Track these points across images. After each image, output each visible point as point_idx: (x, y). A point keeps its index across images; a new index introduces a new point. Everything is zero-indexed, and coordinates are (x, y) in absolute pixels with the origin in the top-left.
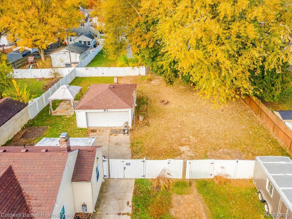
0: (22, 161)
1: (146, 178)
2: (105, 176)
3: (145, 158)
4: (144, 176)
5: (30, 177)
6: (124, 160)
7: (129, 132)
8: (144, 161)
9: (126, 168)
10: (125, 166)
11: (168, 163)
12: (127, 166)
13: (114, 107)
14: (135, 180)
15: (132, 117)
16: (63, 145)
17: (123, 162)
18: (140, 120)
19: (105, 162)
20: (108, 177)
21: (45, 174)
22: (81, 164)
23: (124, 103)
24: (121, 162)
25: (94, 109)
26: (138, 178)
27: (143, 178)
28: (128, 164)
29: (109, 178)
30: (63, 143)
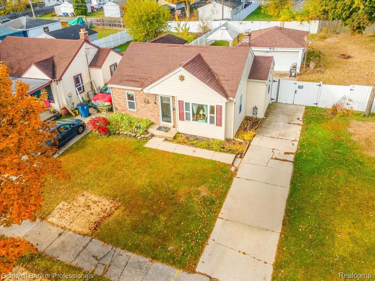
0: (209, 51)
1: (319, 107)
2: (272, 99)
3: (321, 82)
4: (317, 104)
5: (217, 62)
6: (297, 82)
7: (296, 76)
8: (320, 85)
9: (297, 92)
10: (297, 89)
11: (351, 90)
12: (299, 89)
13: (282, 46)
14: (305, 107)
15: (302, 58)
16: (245, 40)
17: (295, 84)
18: (310, 68)
19: (275, 82)
20: (275, 101)
21: (229, 61)
22: (257, 68)
23: (294, 43)
24: (293, 84)
25: (258, 47)
26: (309, 105)
27: (315, 106)
28: (300, 87)
29: (277, 102)
30: (246, 37)
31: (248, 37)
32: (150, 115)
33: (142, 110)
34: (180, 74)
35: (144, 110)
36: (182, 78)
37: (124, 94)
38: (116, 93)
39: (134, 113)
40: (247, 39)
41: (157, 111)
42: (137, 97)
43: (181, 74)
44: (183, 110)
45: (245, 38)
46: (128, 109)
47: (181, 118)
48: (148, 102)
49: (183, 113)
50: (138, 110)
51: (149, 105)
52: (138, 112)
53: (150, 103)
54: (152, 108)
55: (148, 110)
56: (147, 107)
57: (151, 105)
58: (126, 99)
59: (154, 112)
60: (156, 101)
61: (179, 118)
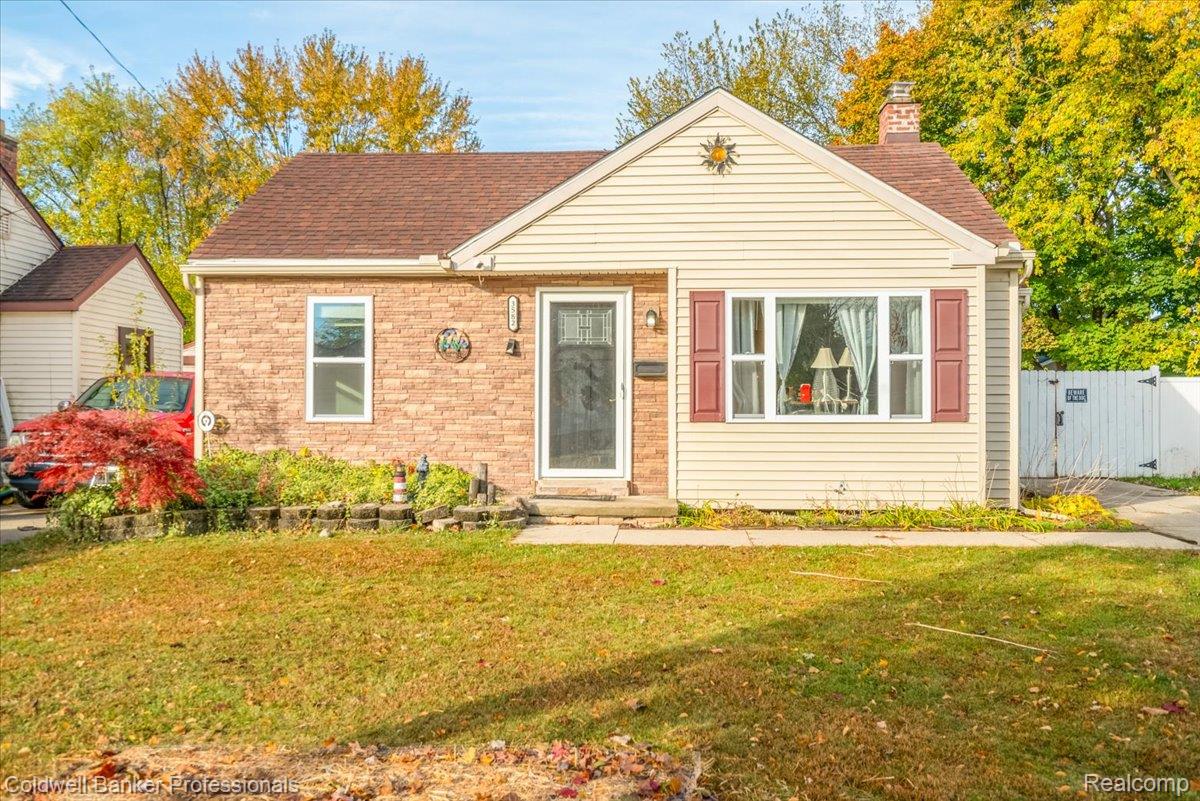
3: (1155, 369)
4: (1152, 466)
6: (1060, 376)
8: (1151, 382)
9: (1066, 420)
10: (1063, 405)
12: (1071, 404)
16: (903, 121)
24: (1043, 385)
28: (1077, 396)
30: (903, 110)
31: (913, 107)
32: (466, 437)
33: (411, 408)
34: (706, 133)
35: (430, 408)
36: (719, 156)
37: (298, 316)
38: (237, 321)
39: (349, 435)
40: (912, 118)
41: (518, 400)
42: (387, 326)
43: (714, 132)
44: (718, 349)
45: (898, 112)
46: (309, 416)
47: (706, 408)
48: (464, 353)
49: (718, 370)
50: (383, 411)
51: (464, 366)
52: (379, 429)
53: (474, 354)
54: (483, 387)
55: (454, 401)
56: (446, 385)
57: (480, 366)
58: (303, 352)
59: (500, 409)
60: (519, 338)
61: (685, 408)
